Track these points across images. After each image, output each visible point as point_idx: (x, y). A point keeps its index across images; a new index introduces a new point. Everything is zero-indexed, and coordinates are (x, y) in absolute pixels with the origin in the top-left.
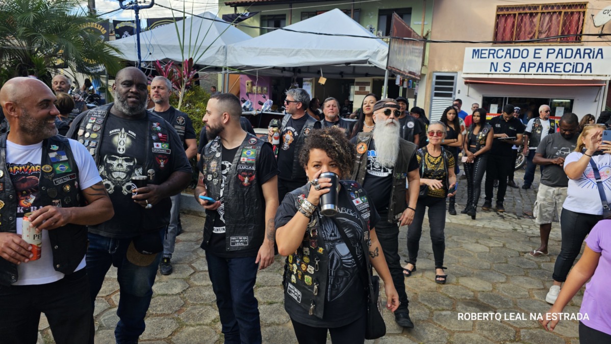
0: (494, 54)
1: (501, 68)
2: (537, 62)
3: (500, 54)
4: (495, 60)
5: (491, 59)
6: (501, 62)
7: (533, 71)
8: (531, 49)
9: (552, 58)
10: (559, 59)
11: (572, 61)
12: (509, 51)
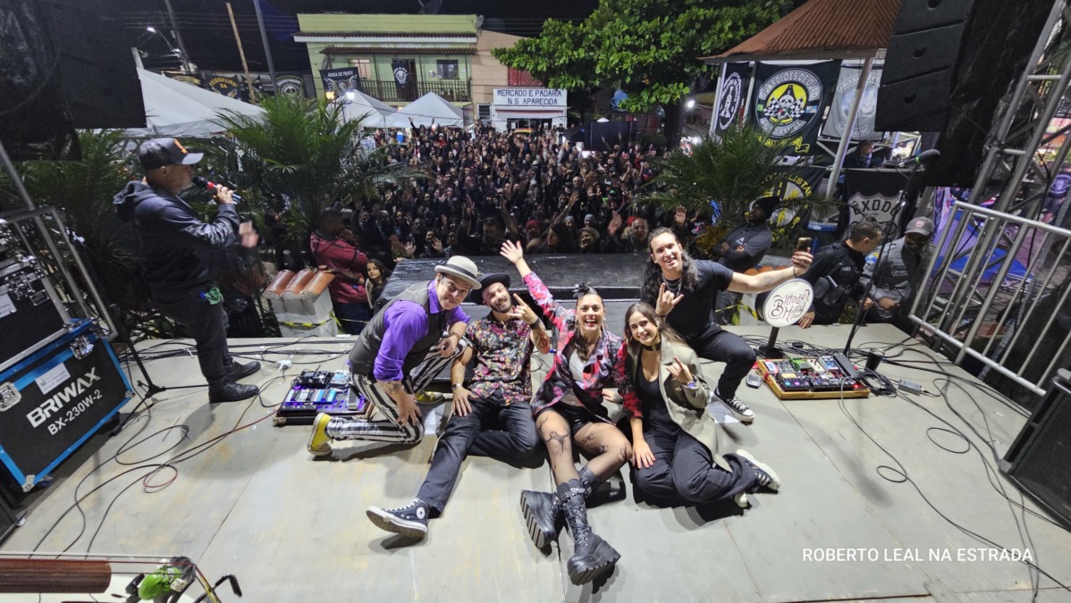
0: (509, 93)
1: (514, 102)
2: (531, 98)
3: (512, 93)
4: (510, 97)
5: (508, 97)
6: (513, 98)
7: (530, 103)
8: (528, 91)
9: (538, 96)
10: (542, 97)
11: (547, 97)
12: (516, 92)
